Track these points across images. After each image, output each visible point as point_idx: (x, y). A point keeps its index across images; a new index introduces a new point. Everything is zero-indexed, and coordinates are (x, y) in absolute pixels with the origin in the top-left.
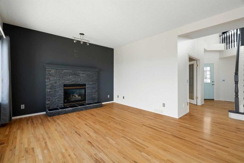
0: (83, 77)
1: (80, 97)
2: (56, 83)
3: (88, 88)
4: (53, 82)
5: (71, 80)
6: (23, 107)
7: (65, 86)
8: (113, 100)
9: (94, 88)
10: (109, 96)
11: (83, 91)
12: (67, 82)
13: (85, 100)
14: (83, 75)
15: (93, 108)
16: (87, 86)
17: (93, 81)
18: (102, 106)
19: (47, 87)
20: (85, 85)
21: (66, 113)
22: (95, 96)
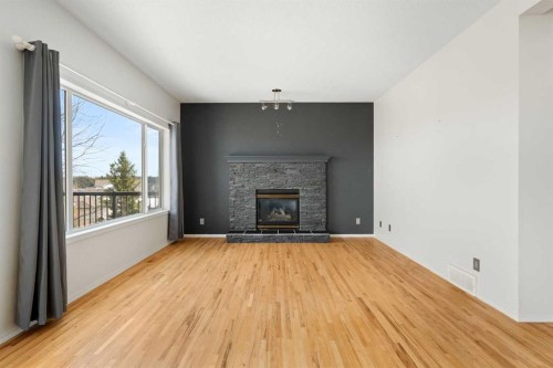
0: (291, 175)
1: (289, 217)
2: (243, 186)
3: (304, 197)
4: (240, 185)
5: (267, 181)
6: (202, 221)
7: (258, 192)
8: (372, 233)
9: (317, 199)
10: (358, 221)
11: (294, 204)
12: (261, 186)
13: (297, 223)
14: (291, 172)
15: (307, 241)
16: (301, 194)
17: (314, 184)
18: (329, 241)
19: (232, 193)
20: (296, 192)
21: (253, 241)
22: (321, 216)
